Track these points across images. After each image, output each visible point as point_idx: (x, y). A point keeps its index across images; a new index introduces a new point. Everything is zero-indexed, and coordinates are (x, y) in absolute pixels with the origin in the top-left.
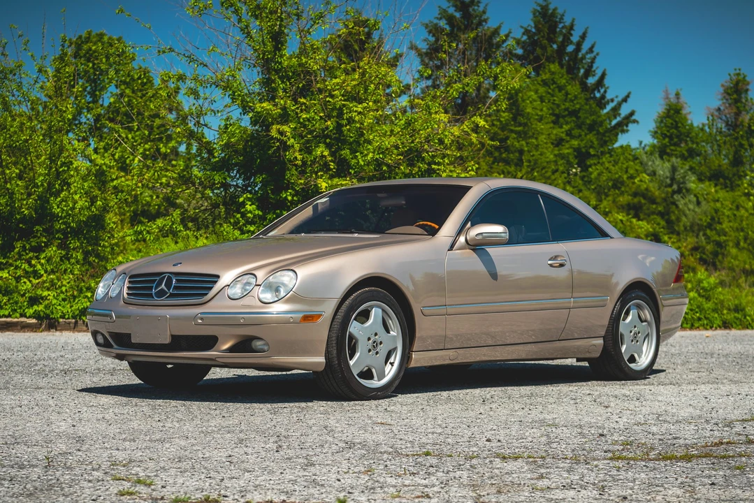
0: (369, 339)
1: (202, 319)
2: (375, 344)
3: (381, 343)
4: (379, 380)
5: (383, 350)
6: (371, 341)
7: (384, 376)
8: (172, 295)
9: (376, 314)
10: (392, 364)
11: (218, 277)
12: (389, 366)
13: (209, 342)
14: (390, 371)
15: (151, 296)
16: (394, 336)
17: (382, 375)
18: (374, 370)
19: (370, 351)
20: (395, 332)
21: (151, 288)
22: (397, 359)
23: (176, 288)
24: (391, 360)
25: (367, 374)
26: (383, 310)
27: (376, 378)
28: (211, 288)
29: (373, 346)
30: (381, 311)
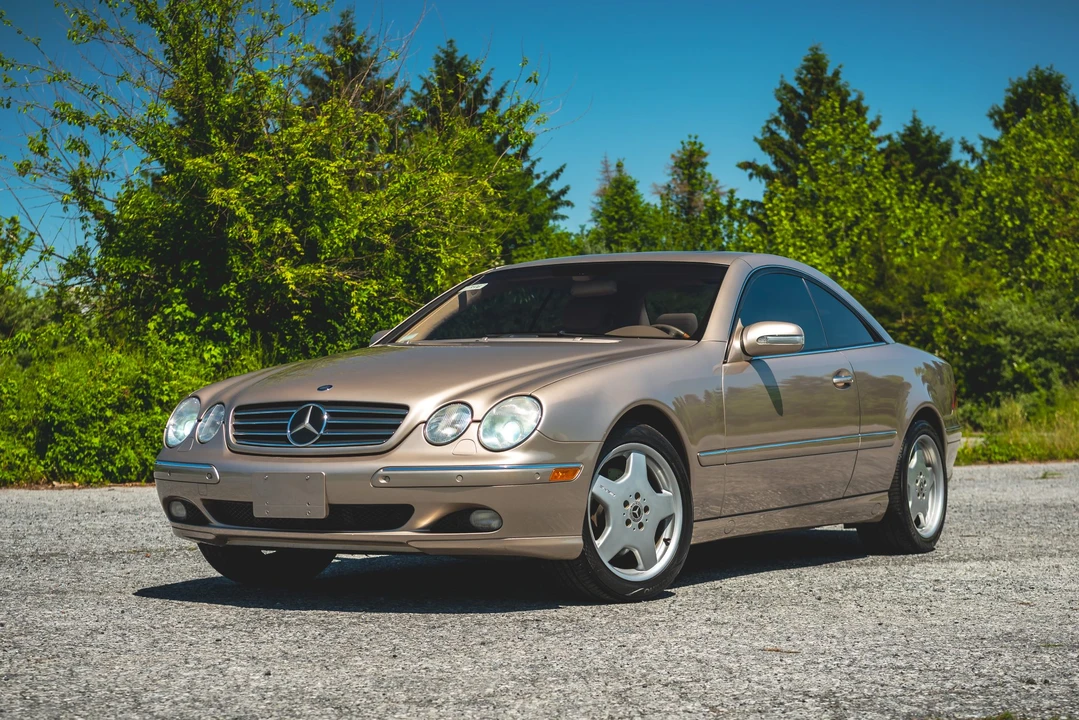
0: (626, 504)
1: (386, 477)
2: (636, 512)
3: (646, 509)
4: (647, 568)
5: (651, 520)
6: (629, 507)
7: (654, 561)
8: (323, 439)
9: (636, 462)
10: (667, 542)
11: (407, 408)
12: (662, 545)
13: (399, 515)
14: (665, 554)
15: (284, 439)
16: (669, 497)
17: (651, 561)
18: (636, 553)
19: (628, 522)
20: (670, 492)
21: (283, 427)
22: (674, 533)
23: (330, 426)
24: (666, 535)
25: (626, 560)
26: (648, 456)
27: (641, 566)
28: (396, 427)
29: (634, 514)
30: (644, 457)
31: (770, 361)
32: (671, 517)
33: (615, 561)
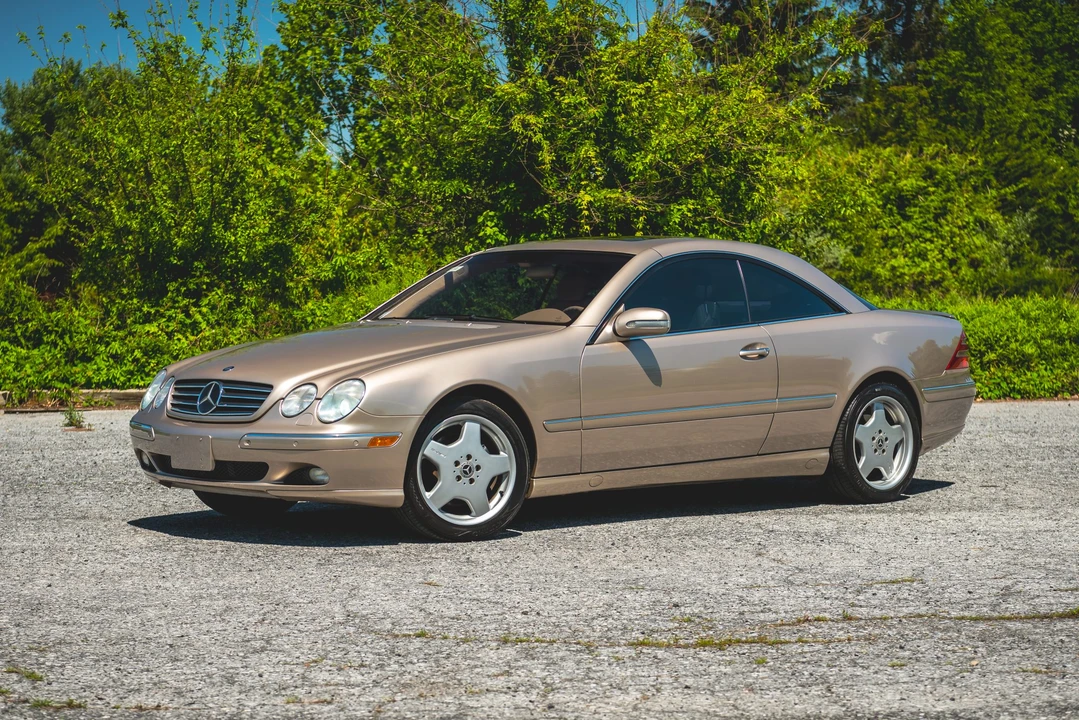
0: (457, 463)
1: (248, 441)
2: (467, 470)
3: (478, 468)
4: (478, 515)
5: (483, 479)
6: (459, 466)
7: (488, 509)
8: (219, 410)
9: (471, 429)
10: (502, 494)
11: (271, 387)
12: (497, 496)
13: (258, 470)
14: (497, 505)
16: (504, 458)
17: (485, 509)
18: (469, 502)
19: (459, 478)
20: (505, 452)
21: (195, 399)
22: (508, 487)
23: (223, 400)
24: (501, 489)
26: (482, 425)
27: (474, 513)
28: (262, 402)
29: (465, 472)
30: (478, 425)
31: (650, 341)
32: (507, 474)
33: (446, 509)
